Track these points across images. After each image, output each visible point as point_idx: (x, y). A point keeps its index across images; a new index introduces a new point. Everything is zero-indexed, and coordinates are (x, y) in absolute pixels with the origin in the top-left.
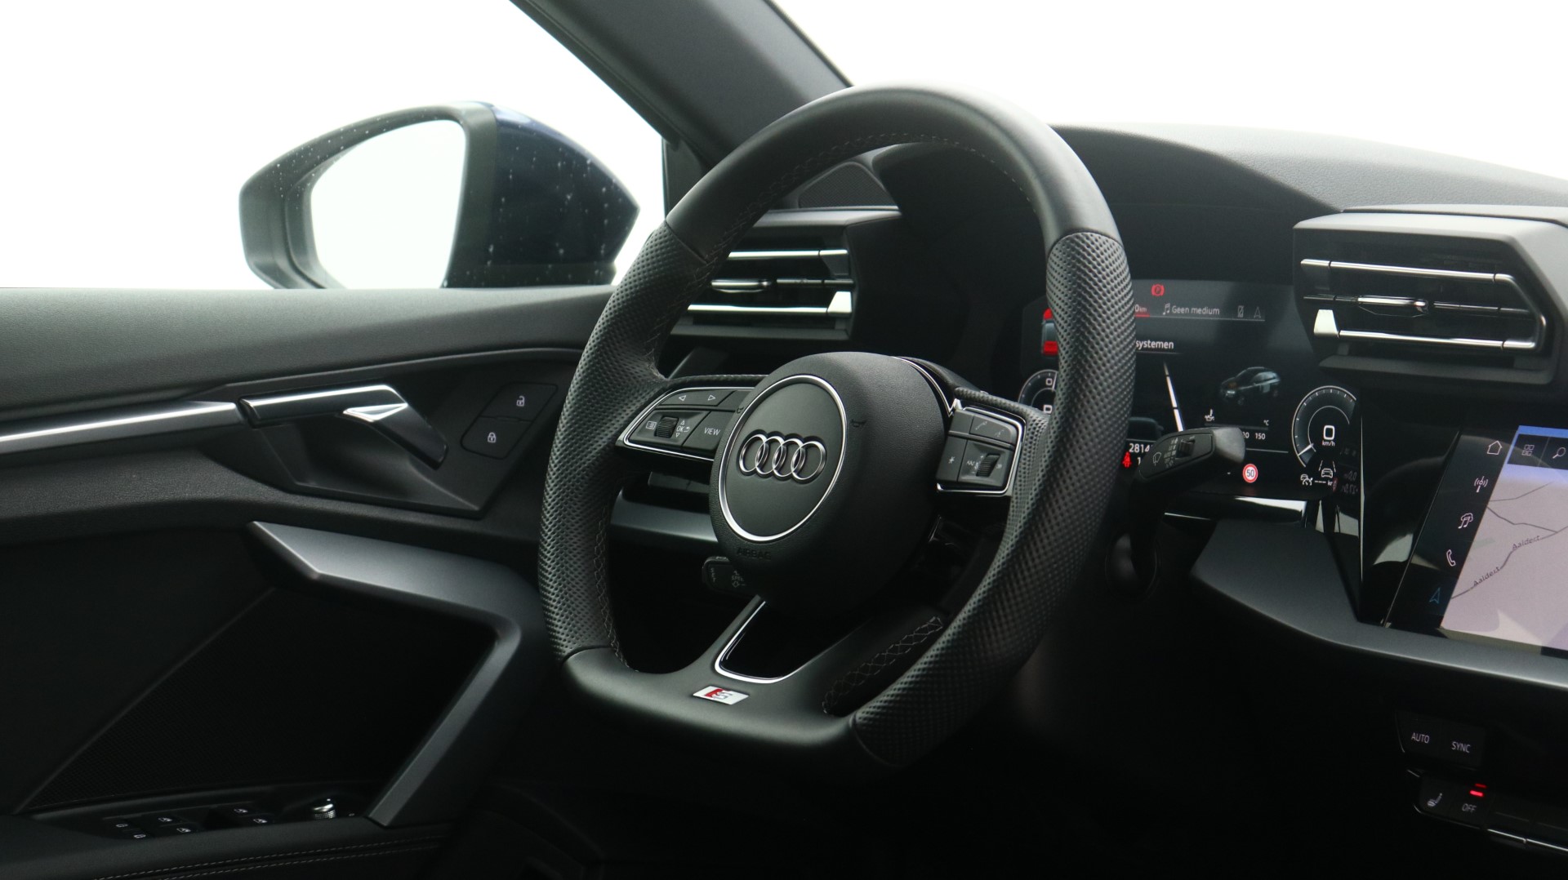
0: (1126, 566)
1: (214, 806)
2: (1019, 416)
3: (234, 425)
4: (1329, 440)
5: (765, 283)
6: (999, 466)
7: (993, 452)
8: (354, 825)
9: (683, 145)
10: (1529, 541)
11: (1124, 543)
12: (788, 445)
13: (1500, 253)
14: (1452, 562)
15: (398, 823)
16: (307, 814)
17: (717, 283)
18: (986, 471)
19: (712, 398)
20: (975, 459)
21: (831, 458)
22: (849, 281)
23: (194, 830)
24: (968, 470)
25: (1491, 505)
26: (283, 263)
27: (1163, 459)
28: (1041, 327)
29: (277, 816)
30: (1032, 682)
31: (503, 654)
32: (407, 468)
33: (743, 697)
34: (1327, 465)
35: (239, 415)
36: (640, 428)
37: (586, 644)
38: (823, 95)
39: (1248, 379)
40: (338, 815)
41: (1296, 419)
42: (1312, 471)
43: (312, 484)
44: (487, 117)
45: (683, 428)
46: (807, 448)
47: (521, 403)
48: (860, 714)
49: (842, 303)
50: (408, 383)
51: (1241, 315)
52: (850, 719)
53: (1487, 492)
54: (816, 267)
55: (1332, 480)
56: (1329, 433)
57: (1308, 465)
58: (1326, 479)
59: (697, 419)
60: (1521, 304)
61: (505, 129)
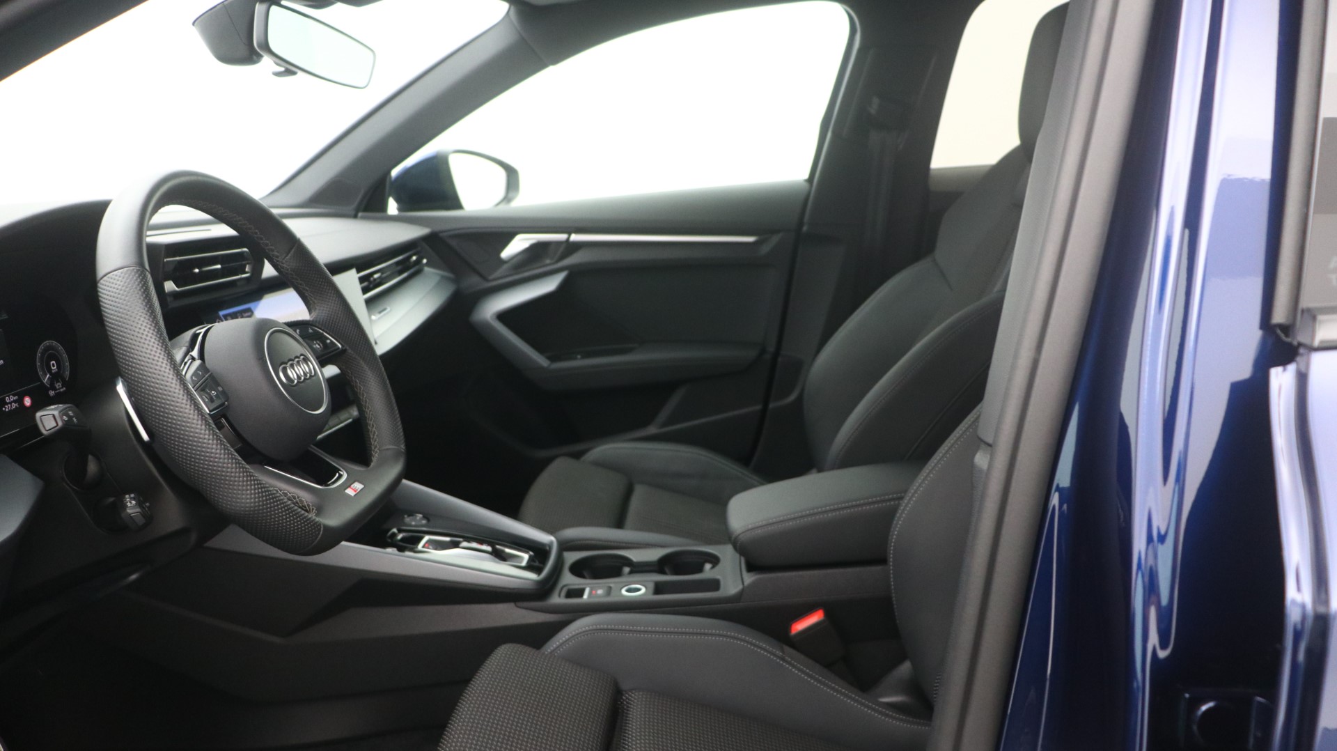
4: (55, 369)
41: (38, 364)
42: (53, 387)
55: (62, 388)
56: (53, 365)
57: (50, 385)
58: (59, 389)
60: (248, 259)
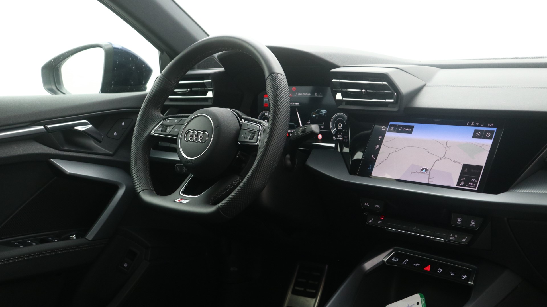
0: (289, 162)
1: (43, 237)
2: (260, 123)
3: (44, 132)
4: (340, 127)
5: (189, 90)
6: (255, 137)
7: (253, 133)
8: (81, 241)
9: (165, 53)
10: (393, 152)
11: (288, 156)
12: (198, 133)
13: (384, 77)
14: (374, 158)
15: (93, 240)
16: (68, 238)
17: (176, 90)
18: (252, 138)
19: (176, 121)
20: (249, 135)
21: (210, 136)
22: (212, 89)
23: (37, 244)
24: (247, 138)
25: (383, 143)
26: (54, 88)
27: (298, 134)
28: (263, 100)
29: (60, 239)
30: (265, 194)
31: (121, 192)
32: (92, 143)
33: (188, 201)
34: (340, 134)
35: (45, 130)
36: (157, 130)
37: (147, 188)
38: (202, 39)
39: (318, 112)
40: (77, 238)
41: (331, 122)
42: (336, 136)
43: (66, 148)
44: (110, 46)
45: (169, 129)
46: (203, 133)
47: (123, 124)
48: (220, 204)
49: (210, 94)
50: (91, 119)
51: (316, 95)
52: (218, 206)
53: (382, 139)
54: (203, 85)
55: (341, 138)
56: (340, 125)
57: (335, 134)
58: (340, 138)
59: (172, 127)
60: (390, 90)
61: (115, 50)
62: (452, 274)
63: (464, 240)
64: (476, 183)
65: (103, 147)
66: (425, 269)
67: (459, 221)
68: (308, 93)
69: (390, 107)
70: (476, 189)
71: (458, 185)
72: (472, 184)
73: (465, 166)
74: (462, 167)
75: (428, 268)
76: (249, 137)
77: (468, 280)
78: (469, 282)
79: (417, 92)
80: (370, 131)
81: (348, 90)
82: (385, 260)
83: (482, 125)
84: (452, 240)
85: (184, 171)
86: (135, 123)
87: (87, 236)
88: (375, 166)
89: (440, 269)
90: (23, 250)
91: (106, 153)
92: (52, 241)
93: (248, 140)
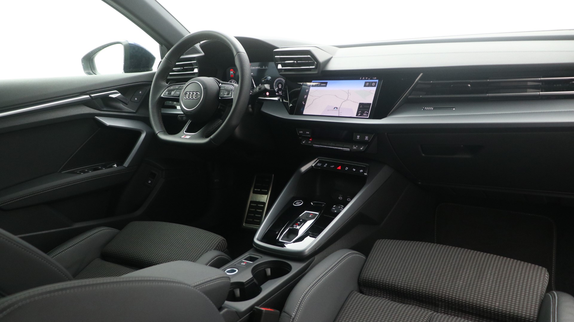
0: (251, 110)
1: (95, 167)
2: (233, 85)
3: (89, 99)
4: (280, 87)
5: (182, 68)
6: (230, 93)
7: (229, 91)
8: (120, 168)
9: (163, 46)
10: (316, 99)
11: (250, 106)
12: (193, 93)
13: (308, 52)
14: (304, 104)
15: (128, 167)
16: (112, 167)
17: (174, 69)
18: (228, 94)
19: (177, 87)
20: (226, 93)
21: (201, 95)
22: (197, 67)
23: (92, 171)
24: (225, 95)
25: (309, 94)
26: (91, 72)
27: (256, 91)
28: (230, 73)
29: (106, 167)
30: (237, 130)
31: (143, 136)
32: (121, 105)
33: (190, 137)
34: (280, 91)
35: (90, 97)
36: (165, 94)
37: (160, 131)
38: (186, 35)
39: (266, 78)
40: (117, 166)
41: (274, 84)
42: (278, 92)
43: (105, 109)
44: (127, 43)
45: (173, 93)
46: (196, 93)
47: (140, 92)
48: (212, 137)
49: (196, 70)
50: (120, 90)
51: (264, 68)
52: (210, 138)
53: (308, 92)
54: (191, 65)
55: (281, 94)
59: (175, 91)
60: (312, 60)
61: (130, 45)
62: (354, 170)
63: (361, 149)
64: (368, 114)
65: (129, 108)
66: (338, 168)
67: (358, 137)
68: (259, 67)
69: (313, 71)
70: (368, 117)
71: (357, 115)
72: (365, 114)
73: (360, 104)
74: (358, 105)
75: (339, 168)
76: (226, 94)
77: (364, 172)
78: (365, 174)
79: (327, 62)
80: (300, 89)
81: (286, 62)
82: (313, 165)
83: (369, 79)
84: (354, 149)
85: (184, 119)
86: (151, 89)
87: (124, 164)
88: (305, 108)
89: (347, 168)
90: (83, 176)
91: (131, 111)
92: (101, 169)
93: (226, 96)
